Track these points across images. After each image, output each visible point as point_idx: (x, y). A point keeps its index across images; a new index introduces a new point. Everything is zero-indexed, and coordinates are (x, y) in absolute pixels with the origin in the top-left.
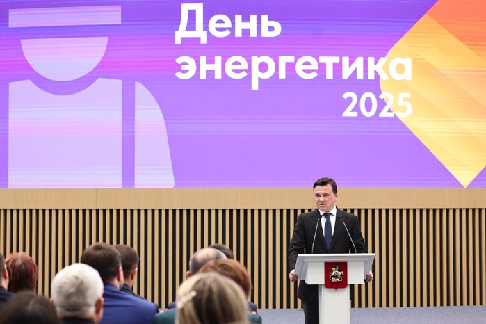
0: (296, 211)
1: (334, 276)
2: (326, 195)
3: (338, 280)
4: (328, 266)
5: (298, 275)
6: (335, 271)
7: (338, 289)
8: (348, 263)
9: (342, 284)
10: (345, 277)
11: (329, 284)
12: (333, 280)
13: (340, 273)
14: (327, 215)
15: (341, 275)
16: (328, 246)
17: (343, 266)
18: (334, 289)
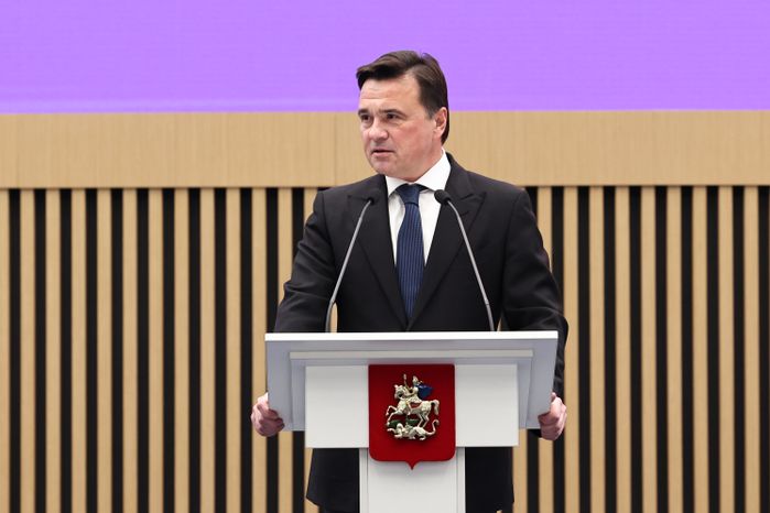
0: (298, 193)
1: (402, 418)
2: (390, 116)
3: (421, 431)
4: (383, 380)
5: (283, 414)
6: (407, 399)
7: (421, 467)
8: (458, 369)
9: (436, 446)
10: (445, 419)
11: (386, 447)
12: (401, 431)
13: (426, 405)
14: (410, 193)
15: (432, 413)
16: (410, 307)
17: (439, 380)
18: (403, 467)
